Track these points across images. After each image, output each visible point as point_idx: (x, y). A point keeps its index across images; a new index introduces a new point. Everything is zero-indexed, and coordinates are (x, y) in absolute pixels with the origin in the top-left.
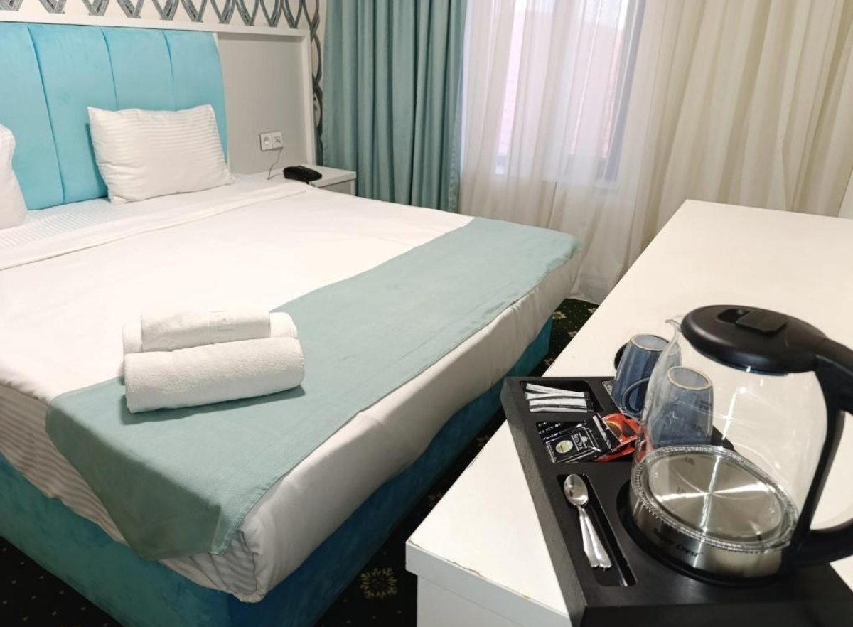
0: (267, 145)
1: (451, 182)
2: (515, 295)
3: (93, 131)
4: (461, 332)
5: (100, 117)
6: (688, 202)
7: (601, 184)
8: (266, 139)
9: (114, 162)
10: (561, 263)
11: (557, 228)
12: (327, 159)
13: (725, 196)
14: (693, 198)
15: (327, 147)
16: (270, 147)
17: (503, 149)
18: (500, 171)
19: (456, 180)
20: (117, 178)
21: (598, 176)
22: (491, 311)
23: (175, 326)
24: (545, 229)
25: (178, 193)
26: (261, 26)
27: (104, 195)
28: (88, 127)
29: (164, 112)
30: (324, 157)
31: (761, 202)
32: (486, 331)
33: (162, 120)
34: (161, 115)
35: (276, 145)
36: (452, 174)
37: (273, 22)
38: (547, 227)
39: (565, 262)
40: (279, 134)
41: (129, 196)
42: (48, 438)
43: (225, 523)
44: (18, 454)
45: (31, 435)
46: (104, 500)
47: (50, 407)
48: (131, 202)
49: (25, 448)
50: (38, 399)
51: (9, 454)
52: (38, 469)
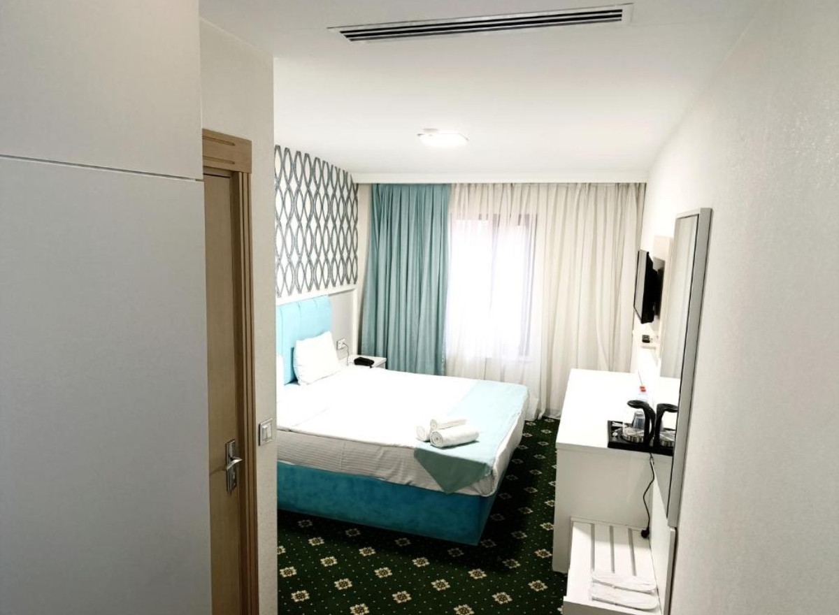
1: (442, 360)
3: (296, 352)
4: (509, 423)
5: (298, 345)
6: (573, 369)
7: (522, 359)
8: (340, 344)
12: (364, 350)
15: (364, 344)
16: (341, 347)
19: (445, 359)
26: (339, 288)
27: (294, 380)
28: (293, 350)
30: (362, 350)
35: (343, 346)
37: (342, 284)
40: (344, 340)
41: (308, 382)
42: (414, 459)
43: (489, 467)
44: (389, 472)
45: (401, 461)
46: (435, 476)
47: (416, 448)
48: (308, 384)
49: (394, 468)
50: (408, 448)
51: (383, 474)
52: (400, 474)
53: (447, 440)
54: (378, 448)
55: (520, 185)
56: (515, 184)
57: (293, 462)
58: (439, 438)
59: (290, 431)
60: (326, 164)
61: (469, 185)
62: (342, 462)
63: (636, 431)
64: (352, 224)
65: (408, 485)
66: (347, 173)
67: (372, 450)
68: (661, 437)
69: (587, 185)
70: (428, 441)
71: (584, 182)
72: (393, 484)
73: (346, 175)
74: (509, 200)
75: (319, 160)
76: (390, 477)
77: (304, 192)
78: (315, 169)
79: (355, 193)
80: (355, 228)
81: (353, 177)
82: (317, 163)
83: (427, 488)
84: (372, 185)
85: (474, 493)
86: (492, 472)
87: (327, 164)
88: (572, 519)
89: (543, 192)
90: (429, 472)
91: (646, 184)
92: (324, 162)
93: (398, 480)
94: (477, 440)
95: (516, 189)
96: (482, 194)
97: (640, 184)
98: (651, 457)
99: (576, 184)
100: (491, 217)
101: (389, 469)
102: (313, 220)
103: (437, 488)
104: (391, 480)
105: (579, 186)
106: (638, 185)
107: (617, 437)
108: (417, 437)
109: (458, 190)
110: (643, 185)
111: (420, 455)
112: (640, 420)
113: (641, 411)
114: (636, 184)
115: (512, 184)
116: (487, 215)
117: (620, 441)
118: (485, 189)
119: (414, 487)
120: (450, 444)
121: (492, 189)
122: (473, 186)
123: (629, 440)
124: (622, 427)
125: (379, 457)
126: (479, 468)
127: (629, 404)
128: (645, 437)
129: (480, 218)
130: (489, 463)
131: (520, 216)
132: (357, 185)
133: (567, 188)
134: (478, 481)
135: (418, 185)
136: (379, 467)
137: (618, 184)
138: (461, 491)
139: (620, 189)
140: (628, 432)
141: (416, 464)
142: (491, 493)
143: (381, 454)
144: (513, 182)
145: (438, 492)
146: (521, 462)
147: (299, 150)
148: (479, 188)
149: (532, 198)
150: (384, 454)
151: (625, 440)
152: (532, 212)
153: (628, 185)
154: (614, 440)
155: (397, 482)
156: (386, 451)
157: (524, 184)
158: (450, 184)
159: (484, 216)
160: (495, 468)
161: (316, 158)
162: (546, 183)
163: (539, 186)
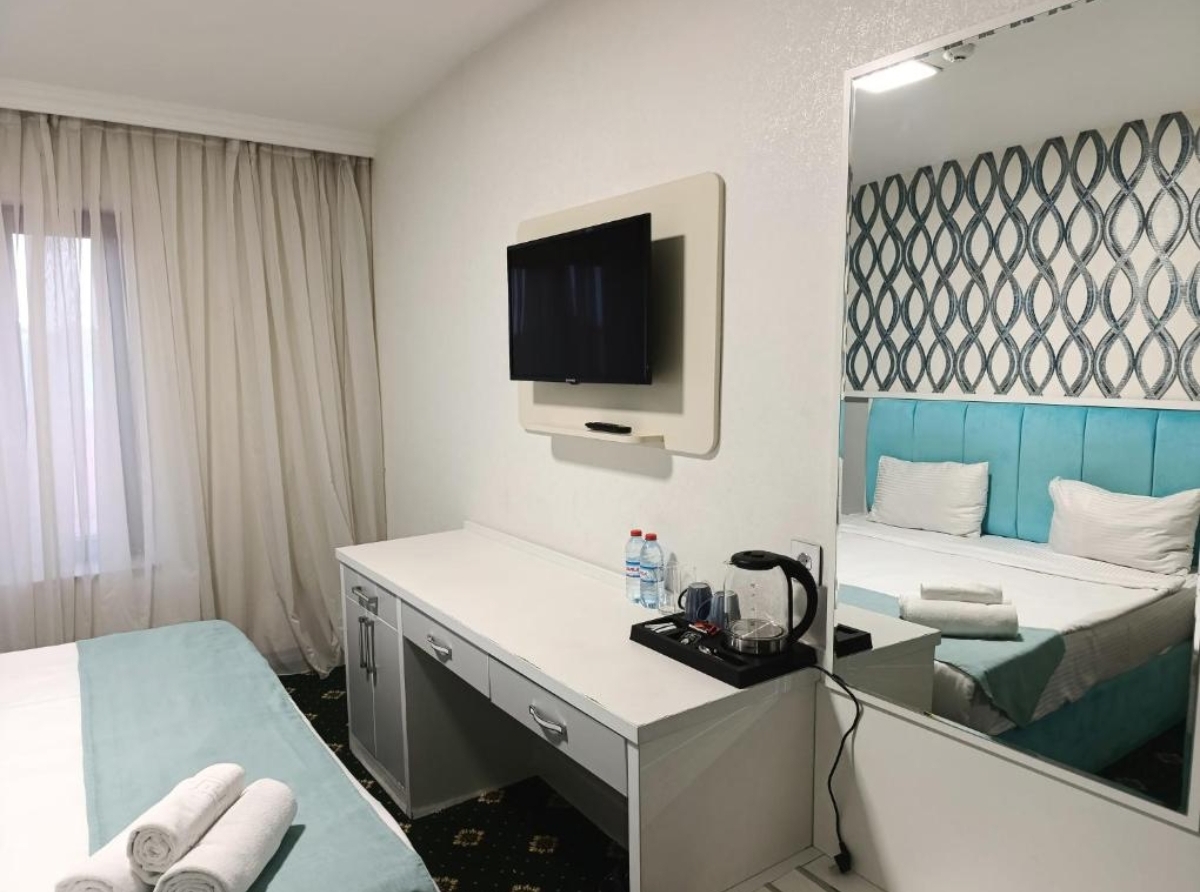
55: (78, 123)
69: (252, 148)
71: (246, 138)
89: (143, 151)
91: (371, 160)
97: (358, 158)
105: (234, 146)
106: (354, 160)
110: (365, 164)
114: (350, 157)
115: (50, 117)
133: (204, 149)
137: (315, 153)
139: (322, 165)
144: (53, 112)
152: (119, 205)
153: (335, 158)
157: (87, 123)
162: (148, 129)
163: (129, 137)
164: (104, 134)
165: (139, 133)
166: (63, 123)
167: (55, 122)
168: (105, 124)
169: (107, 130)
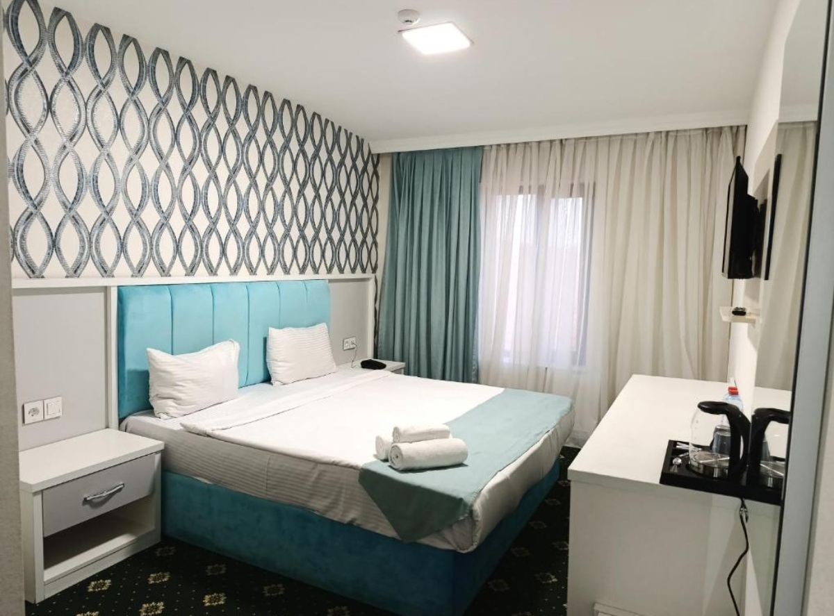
0: (347, 346)
1: (473, 368)
2: (547, 427)
3: (269, 343)
4: (527, 444)
5: (274, 333)
6: (634, 376)
7: (576, 368)
8: (347, 342)
9: (279, 360)
10: (566, 413)
11: (550, 392)
12: (381, 354)
13: (656, 371)
14: (638, 373)
15: (381, 347)
16: (348, 348)
17: (508, 345)
18: (507, 360)
19: (476, 367)
20: (278, 370)
21: (574, 363)
22: (538, 435)
23: (412, 432)
24: (542, 394)
25: (308, 378)
26: (348, 274)
27: (268, 379)
28: (265, 340)
29: (301, 328)
30: (379, 353)
31: (679, 375)
32: (538, 445)
33: (302, 333)
34: (301, 330)
35: (352, 346)
36: (474, 363)
37: (353, 270)
38: (543, 392)
39: (569, 412)
40: (353, 339)
41: (284, 381)
42: (358, 485)
43: (466, 505)
44: (326, 502)
45: (342, 488)
46: (388, 513)
47: (362, 469)
48: (284, 384)
49: (333, 497)
50: (352, 467)
51: (318, 505)
52: (341, 507)
53: (411, 458)
54: (311, 465)
55: (573, 141)
56: (566, 139)
57: (209, 480)
58: (399, 455)
59: (209, 436)
60: (330, 124)
61: (508, 145)
62: (267, 484)
63: (717, 457)
64: (370, 202)
65: (351, 524)
66: (363, 140)
67: (304, 468)
68: (762, 470)
69: (663, 135)
70: (386, 460)
71: (659, 130)
72: (332, 521)
73: (360, 143)
74: (558, 161)
75: (319, 117)
76: (327, 511)
77: (295, 151)
78: (312, 126)
79: (375, 166)
80: (374, 207)
81: (371, 145)
82: (316, 120)
83: (378, 531)
84: (392, 154)
85: (443, 546)
86: (471, 512)
87: (332, 124)
88: (597, 607)
89: (603, 148)
90: (380, 506)
91: (746, 126)
92: (327, 121)
93: (336, 515)
94: (465, 463)
95: (566, 148)
96: (524, 157)
97: (738, 127)
98: (743, 506)
99: (648, 134)
100: (535, 188)
101: (326, 497)
102: (309, 187)
103: (390, 532)
104: (330, 515)
105: (652, 137)
106: (735, 130)
107: (679, 466)
108: (375, 453)
109: (494, 153)
110: (742, 129)
111: (368, 478)
112: (723, 438)
113: (722, 420)
114: (731, 127)
115: (561, 140)
116: (530, 187)
117: (686, 473)
118: (528, 149)
119: (358, 527)
120: (417, 465)
121: (537, 150)
122: (512, 146)
123: (701, 471)
124: (687, 451)
125: (313, 479)
126: (452, 506)
127: (700, 406)
128: (730, 468)
129: (521, 191)
130: (468, 499)
131: (572, 185)
132: (379, 155)
133: (635, 142)
134: (450, 526)
135: (444, 152)
136: (312, 496)
137: (707, 129)
138: (426, 541)
139: (710, 136)
140: (698, 459)
141: (360, 492)
142: (471, 549)
143: (315, 476)
144: (563, 137)
145: (393, 539)
146: (559, 503)
147: (288, 98)
148: (520, 148)
149: (588, 160)
150: (319, 475)
151: (694, 472)
152: (588, 180)
153: (721, 129)
154: (674, 470)
155: (336, 519)
156: (324, 471)
157: (577, 139)
158: (483, 147)
159: (526, 189)
160: (477, 507)
161: (314, 114)
162: (607, 136)
163: (597, 142)
164: (585, 143)
165: (602, 139)
166: (567, 142)
167: (564, 142)
168: (586, 138)
169: (587, 141)
